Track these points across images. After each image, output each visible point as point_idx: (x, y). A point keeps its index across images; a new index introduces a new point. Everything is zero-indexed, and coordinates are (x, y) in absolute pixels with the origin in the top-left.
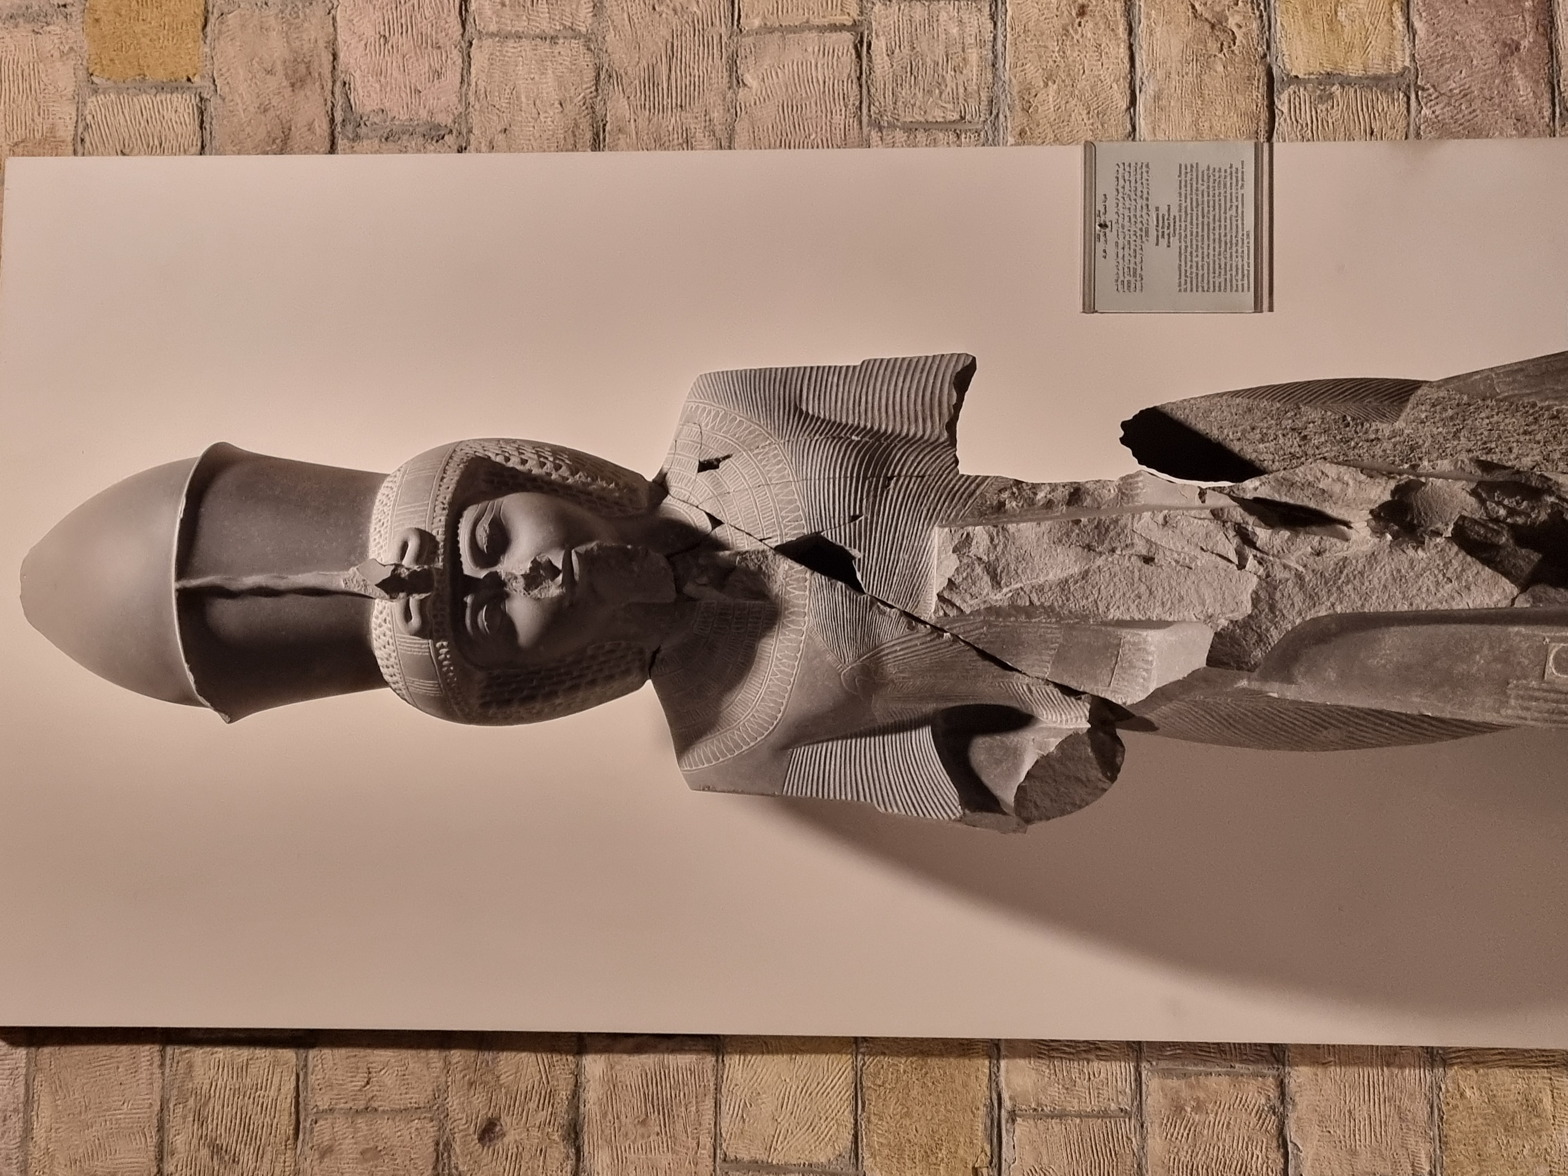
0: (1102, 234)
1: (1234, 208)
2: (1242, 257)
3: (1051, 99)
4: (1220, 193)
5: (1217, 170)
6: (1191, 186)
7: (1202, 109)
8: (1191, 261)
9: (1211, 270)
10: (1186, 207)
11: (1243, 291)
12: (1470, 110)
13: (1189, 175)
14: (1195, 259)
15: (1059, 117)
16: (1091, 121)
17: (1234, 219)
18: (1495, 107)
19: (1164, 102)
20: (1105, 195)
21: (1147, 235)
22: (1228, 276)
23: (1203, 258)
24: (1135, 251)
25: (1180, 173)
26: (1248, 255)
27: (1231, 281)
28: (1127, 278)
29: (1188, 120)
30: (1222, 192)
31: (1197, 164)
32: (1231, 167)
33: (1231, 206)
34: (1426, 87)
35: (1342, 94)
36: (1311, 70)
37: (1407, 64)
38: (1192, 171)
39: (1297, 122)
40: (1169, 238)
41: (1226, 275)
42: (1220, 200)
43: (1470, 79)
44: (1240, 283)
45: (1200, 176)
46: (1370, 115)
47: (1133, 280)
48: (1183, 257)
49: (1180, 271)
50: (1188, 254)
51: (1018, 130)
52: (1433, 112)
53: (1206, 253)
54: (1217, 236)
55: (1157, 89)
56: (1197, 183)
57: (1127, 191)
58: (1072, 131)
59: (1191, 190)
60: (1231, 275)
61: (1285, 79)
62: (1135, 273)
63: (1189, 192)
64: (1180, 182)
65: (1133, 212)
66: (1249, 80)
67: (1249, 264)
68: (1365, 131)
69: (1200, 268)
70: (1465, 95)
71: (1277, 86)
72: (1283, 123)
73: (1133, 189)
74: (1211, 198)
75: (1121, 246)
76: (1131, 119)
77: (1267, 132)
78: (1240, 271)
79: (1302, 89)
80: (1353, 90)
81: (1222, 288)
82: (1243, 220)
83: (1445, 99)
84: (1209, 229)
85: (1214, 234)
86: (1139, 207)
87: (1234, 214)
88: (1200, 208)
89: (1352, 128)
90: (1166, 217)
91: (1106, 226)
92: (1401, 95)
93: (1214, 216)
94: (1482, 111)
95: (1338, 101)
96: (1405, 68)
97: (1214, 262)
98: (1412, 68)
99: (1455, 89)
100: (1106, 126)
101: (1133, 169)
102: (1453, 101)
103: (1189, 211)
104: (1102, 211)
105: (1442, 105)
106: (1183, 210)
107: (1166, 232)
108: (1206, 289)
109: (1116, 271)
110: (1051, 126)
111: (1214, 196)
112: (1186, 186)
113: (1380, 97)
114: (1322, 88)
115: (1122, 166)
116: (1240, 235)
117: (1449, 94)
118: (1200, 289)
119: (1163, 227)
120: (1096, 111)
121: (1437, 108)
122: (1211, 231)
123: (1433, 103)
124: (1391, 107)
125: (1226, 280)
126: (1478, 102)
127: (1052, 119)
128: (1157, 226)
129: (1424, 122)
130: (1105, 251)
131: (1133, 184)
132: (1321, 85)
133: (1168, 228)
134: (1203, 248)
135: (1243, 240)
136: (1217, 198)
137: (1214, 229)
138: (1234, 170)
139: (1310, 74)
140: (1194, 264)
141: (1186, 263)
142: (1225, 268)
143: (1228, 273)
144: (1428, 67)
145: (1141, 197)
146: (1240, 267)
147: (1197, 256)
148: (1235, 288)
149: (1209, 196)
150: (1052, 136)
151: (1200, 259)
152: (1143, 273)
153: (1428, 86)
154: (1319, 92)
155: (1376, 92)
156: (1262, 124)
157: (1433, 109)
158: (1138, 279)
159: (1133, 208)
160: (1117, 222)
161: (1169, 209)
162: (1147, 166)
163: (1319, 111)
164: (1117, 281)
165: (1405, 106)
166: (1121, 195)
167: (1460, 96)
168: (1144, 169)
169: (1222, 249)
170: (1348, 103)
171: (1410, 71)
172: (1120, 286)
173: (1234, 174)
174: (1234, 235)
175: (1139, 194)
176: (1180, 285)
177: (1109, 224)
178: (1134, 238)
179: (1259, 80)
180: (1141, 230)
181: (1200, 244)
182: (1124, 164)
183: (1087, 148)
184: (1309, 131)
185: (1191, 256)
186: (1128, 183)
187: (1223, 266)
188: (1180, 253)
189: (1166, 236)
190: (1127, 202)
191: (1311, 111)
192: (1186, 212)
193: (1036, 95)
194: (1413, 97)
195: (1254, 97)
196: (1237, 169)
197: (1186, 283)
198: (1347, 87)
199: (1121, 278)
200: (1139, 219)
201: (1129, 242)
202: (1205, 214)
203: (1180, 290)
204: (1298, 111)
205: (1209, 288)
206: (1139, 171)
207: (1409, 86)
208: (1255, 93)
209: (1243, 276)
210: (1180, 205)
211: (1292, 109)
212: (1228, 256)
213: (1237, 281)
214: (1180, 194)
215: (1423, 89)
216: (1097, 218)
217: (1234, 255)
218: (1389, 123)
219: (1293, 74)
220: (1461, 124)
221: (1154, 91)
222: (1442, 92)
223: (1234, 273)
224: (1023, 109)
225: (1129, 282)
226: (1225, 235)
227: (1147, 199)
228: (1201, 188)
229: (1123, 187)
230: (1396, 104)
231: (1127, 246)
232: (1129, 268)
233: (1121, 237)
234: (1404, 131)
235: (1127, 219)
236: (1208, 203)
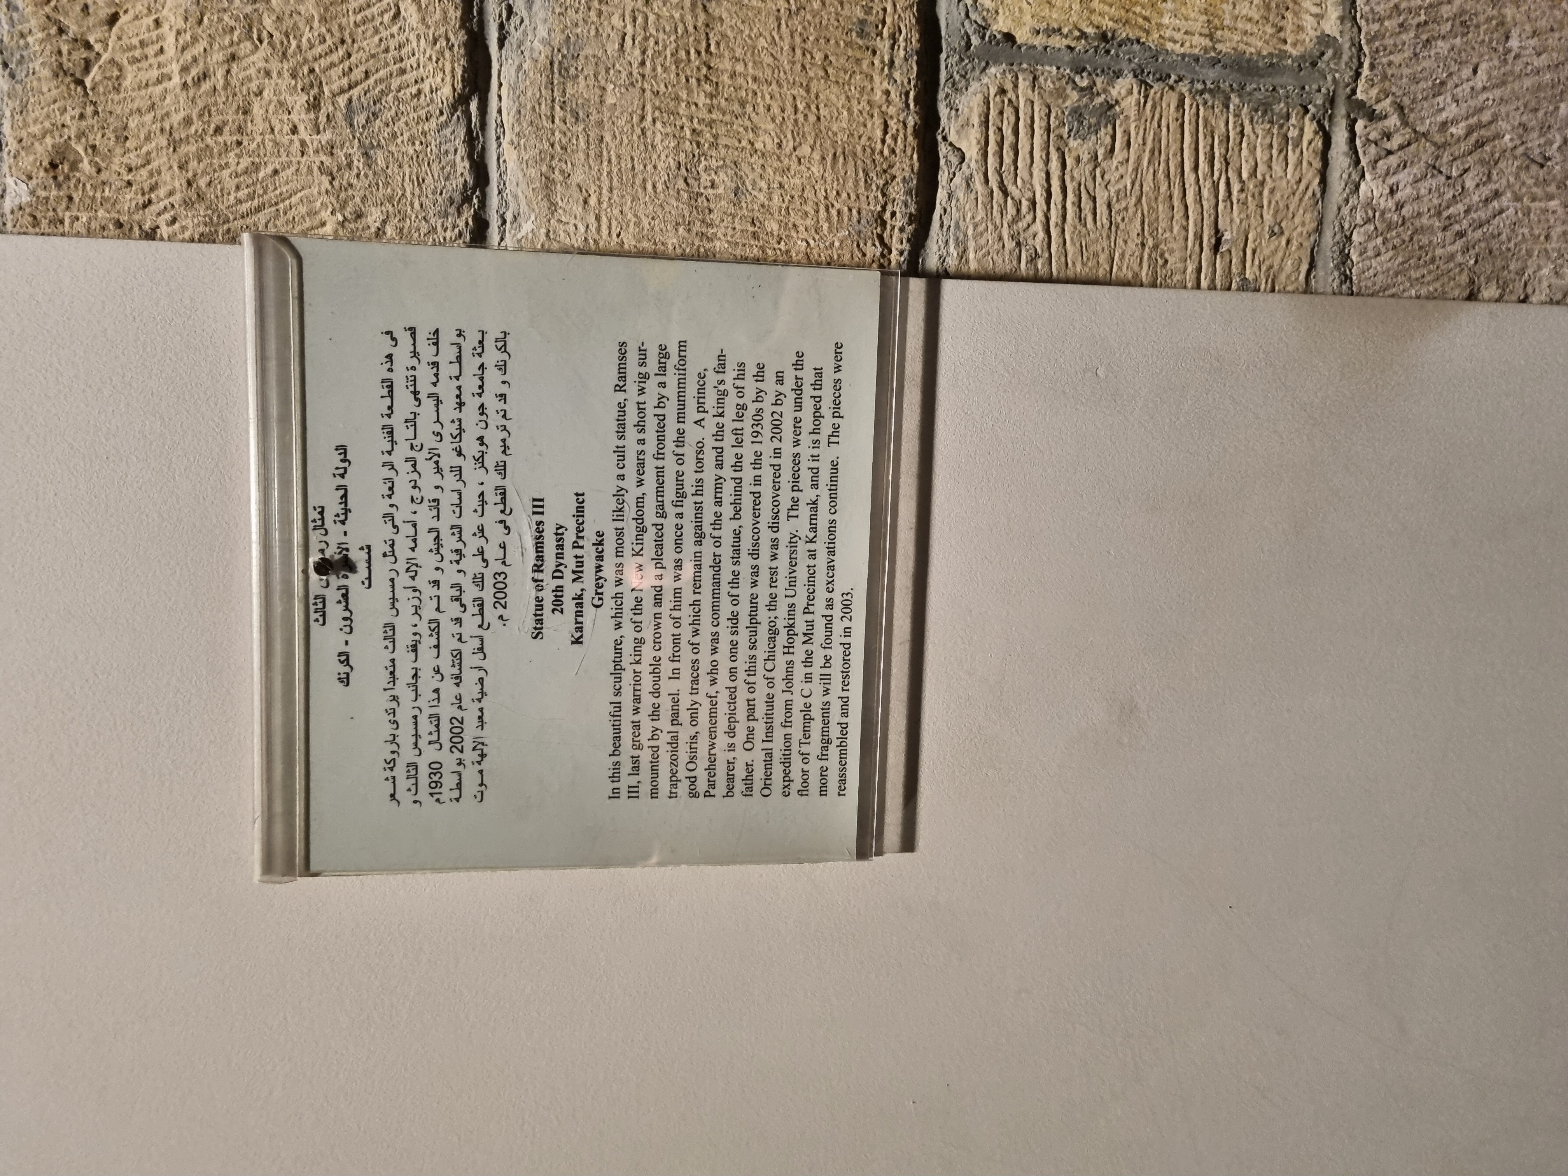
0: (333, 595)
1: (804, 511)
2: (826, 679)
3: (171, 39)
4: (758, 455)
5: (751, 370)
6: (661, 430)
7: (711, 124)
8: (656, 693)
9: (722, 724)
10: (640, 502)
11: (823, 792)
12: (1486, 191)
13: (651, 385)
14: (667, 686)
15: (204, 112)
16: (325, 137)
17: (802, 548)
18: (1552, 189)
19: (580, 89)
20: (342, 450)
21: (501, 601)
22: (777, 745)
23: (696, 680)
24: (458, 655)
25: (623, 377)
26: (846, 674)
27: (786, 762)
28: (430, 754)
29: (665, 161)
30: (767, 448)
31: (682, 345)
32: (798, 365)
33: (795, 502)
34: (1378, 108)
35: (1140, 108)
36: (1055, 17)
37: (1331, 26)
38: (663, 368)
39: (1005, 193)
40: (579, 614)
41: (768, 738)
42: (757, 481)
43: (1497, 93)
44: (814, 767)
45: (691, 390)
46: (1216, 187)
47: (449, 760)
48: (627, 677)
49: (617, 728)
50: (645, 668)
51: (43, 150)
52: (1392, 192)
53: (705, 667)
54: (744, 609)
55: (558, 39)
56: (681, 419)
57: (425, 437)
58: (256, 167)
59: (661, 441)
60: (787, 738)
61: (975, 41)
62: (457, 735)
63: (651, 447)
64: (622, 407)
65: (448, 518)
66: (861, 34)
67: (845, 702)
68: (1199, 237)
69: (684, 716)
70: (1480, 144)
71: (947, 63)
72: (961, 194)
73: (450, 429)
74: (727, 472)
75: (404, 638)
76: (471, 139)
77: (911, 219)
78: (816, 727)
79: (1024, 84)
80: (1172, 99)
81: (758, 785)
82: (832, 552)
83: (1426, 152)
84: (717, 583)
85: (735, 600)
86: (471, 501)
87: (804, 531)
88: (688, 509)
89: (1163, 224)
90: (570, 537)
91: (347, 565)
92: (1310, 128)
93: (737, 535)
94: (1517, 198)
95: (1127, 132)
96: (1325, 40)
97: (733, 691)
98: (1345, 43)
99: (1454, 121)
100: (379, 157)
101: (448, 353)
102: (1446, 158)
103: (650, 517)
104: (333, 508)
105: (1416, 170)
106: (630, 511)
107: (571, 590)
108: (702, 785)
109: (389, 729)
110: (175, 145)
111: (737, 466)
112: (641, 426)
113: (1248, 129)
114: (1085, 83)
115: (405, 339)
116: (820, 606)
117: (1439, 138)
118: (683, 788)
119: (558, 574)
120: (342, 101)
121: (1404, 177)
122: (725, 588)
123: (1393, 160)
124: (1277, 168)
125: (769, 753)
126: (1508, 167)
127: (176, 118)
128: (538, 569)
129: (1368, 221)
130: (345, 658)
131: (448, 410)
132: (1080, 71)
133: (578, 575)
134: (695, 647)
135: (829, 619)
136: (748, 474)
137: (735, 581)
138: (808, 376)
139: (1051, 32)
140: (666, 703)
141: (637, 699)
142: (769, 715)
143: (779, 734)
144: (1389, 42)
145: (480, 460)
146: (816, 713)
147: (676, 675)
148: (796, 785)
149: (720, 465)
150: (179, 183)
151: (684, 683)
152: (487, 734)
153: (1385, 105)
154: (1075, 95)
155: (1239, 109)
156: (897, 191)
157: (1391, 180)
158: (470, 756)
159: (448, 499)
160: (391, 552)
161: (580, 510)
162: (503, 345)
163: (1069, 162)
164: (391, 764)
165: (1317, 164)
166: (402, 450)
167: (1463, 147)
168: (492, 356)
169: (761, 653)
170: (1157, 139)
171: (1338, 54)
172: (403, 784)
173: (808, 390)
174: (801, 601)
175: (471, 447)
176: (615, 777)
177: (357, 556)
178: (454, 610)
179: (894, 38)
180: (479, 581)
181: (686, 632)
182: (413, 331)
183: (270, 263)
184: (1038, 227)
185: (656, 673)
186: (428, 404)
187: (761, 709)
188: (617, 662)
189: (569, 606)
190: (428, 479)
191: (1047, 162)
192: (639, 518)
193: (113, 19)
194: (1340, 137)
195: (878, 96)
196: (819, 372)
197: (636, 768)
198: (1157, 86)
199: (407, 754)
200: (473, 544)
201: (436, 628)
202: (707, 529)
203: (615, 794)
204: (1008, 158)
205: (712, 785)
206: (471, 364)
207: (1331, 101)
208: (880, 84)
209: (826, 743)
210: (620, 494)
211: (992, 148)
212: (779, 674)
213: (805, 757)
214: (620, 452)
215: (1372, 116)
216: (315, 537)
217: (799, 672)
218: (1268, 217)
219: (1001, 25)
220: (1460, 235)
221: (546, 42)
222: (1421, 129)
223: (797, 733)
224: (59, 71)
225: (436, 769)
226: (772, 605)
227: (502, 469)
228: (693, 433)
229: (412, 422)
230: (1292, 158)
231: (428, 642)
232: (436, 719)
233: (405, 607)
234: (1307, 245)
235: (426, 541)
236: (718, 489)
